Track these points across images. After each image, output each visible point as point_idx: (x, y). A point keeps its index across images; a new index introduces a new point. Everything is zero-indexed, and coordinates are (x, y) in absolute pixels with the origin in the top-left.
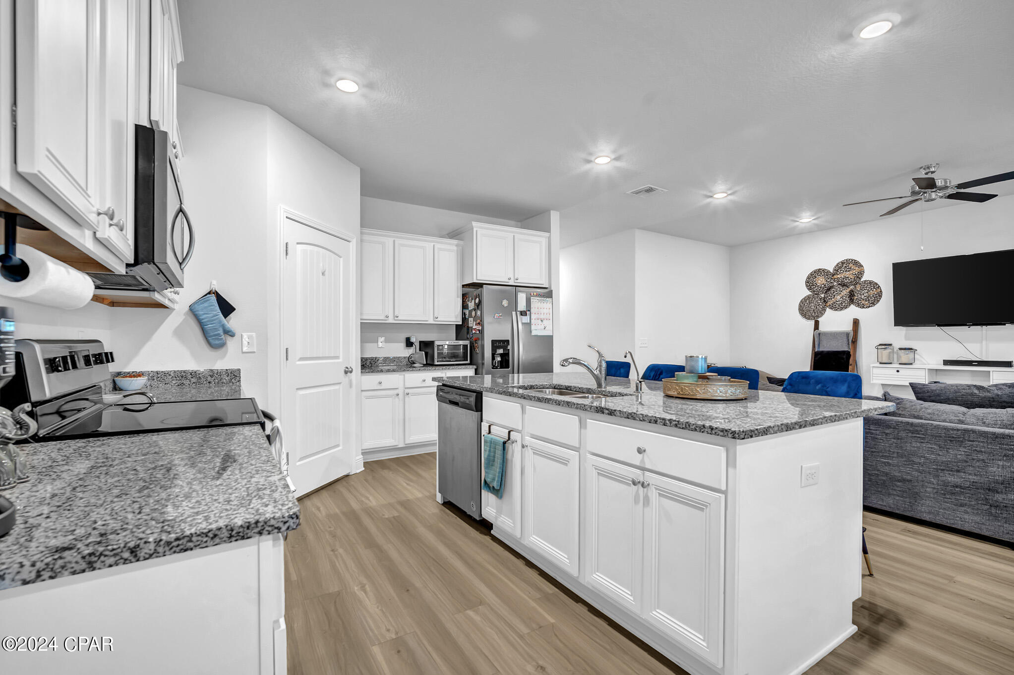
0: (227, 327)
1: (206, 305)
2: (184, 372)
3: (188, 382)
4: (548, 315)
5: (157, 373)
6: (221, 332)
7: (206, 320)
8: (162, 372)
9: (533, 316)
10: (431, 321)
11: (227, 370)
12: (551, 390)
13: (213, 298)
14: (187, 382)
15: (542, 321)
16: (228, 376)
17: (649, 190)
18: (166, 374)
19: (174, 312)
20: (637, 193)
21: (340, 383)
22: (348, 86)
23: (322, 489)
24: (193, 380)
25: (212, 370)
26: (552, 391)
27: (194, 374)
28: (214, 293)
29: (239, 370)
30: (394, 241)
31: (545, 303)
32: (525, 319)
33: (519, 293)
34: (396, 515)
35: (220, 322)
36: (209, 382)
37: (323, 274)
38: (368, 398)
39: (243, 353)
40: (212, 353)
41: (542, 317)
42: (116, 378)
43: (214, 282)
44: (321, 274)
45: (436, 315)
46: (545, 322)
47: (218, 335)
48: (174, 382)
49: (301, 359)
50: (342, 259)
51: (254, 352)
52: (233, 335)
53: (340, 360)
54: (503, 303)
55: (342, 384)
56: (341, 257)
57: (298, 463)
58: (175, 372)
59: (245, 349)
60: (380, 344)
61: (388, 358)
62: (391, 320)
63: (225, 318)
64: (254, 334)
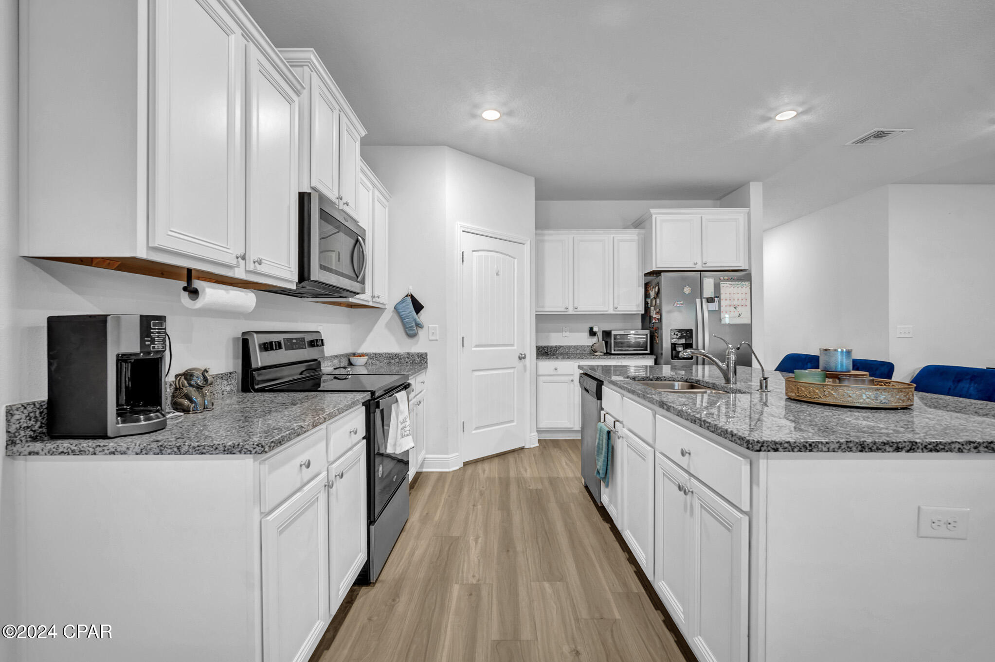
0: (417, 321)
1: (404, 304)
2: (391, 354)
3: (394, 362)
4: (744, 300)
5: (375, 354)
6: (414, 324)
7: (404, 315)
8: (379, 353)
9: (723, 303)
10: (611, 312)
11: (418, 353)
12: (680, 383)
13: (409, 299)
14: (393, 362)
15: (735, 308)
16: (419, 358)
17: (880, 135)
18: (380, 355)
19: (386, 310)
20: (863, 141)
21: (514, 367)
22: (491, 115)
23: (497, 456)
24: (397, 360)
25: (408, 353)
26: (682, 385)
27: (397, 356)
28: (409, 296)
29: (426, 354)
30: (574, 238)
31: (740, 288)
32: (713, 306)
33: (705, 278)
34: (539, 488)
35: (413, 317)
36: (407, 362)
37: (497, 274)
38: (543, 382)
39: (430, 340)
40: (409, 341)
41: (736, 303)
42: (350, 358)
43: (411, 287)
44: (495, 274)
45: (616, 305)
46: (739, 309)
47: (412, 327)
48: (385, 361)
49: (477, 346)
50: (516, 260)
51: (437, 340)
52: (422, 327)
53: (515, 348)
54: (685, 290)
55: (517, 368)
56: (515, 258)
57: (474, 432)
58: (386, 354)
59: (431, 338)
60: (565, 334)
61: (572, 346)
62: (571, 311)
63: (417, 314)
64: (437, 326)
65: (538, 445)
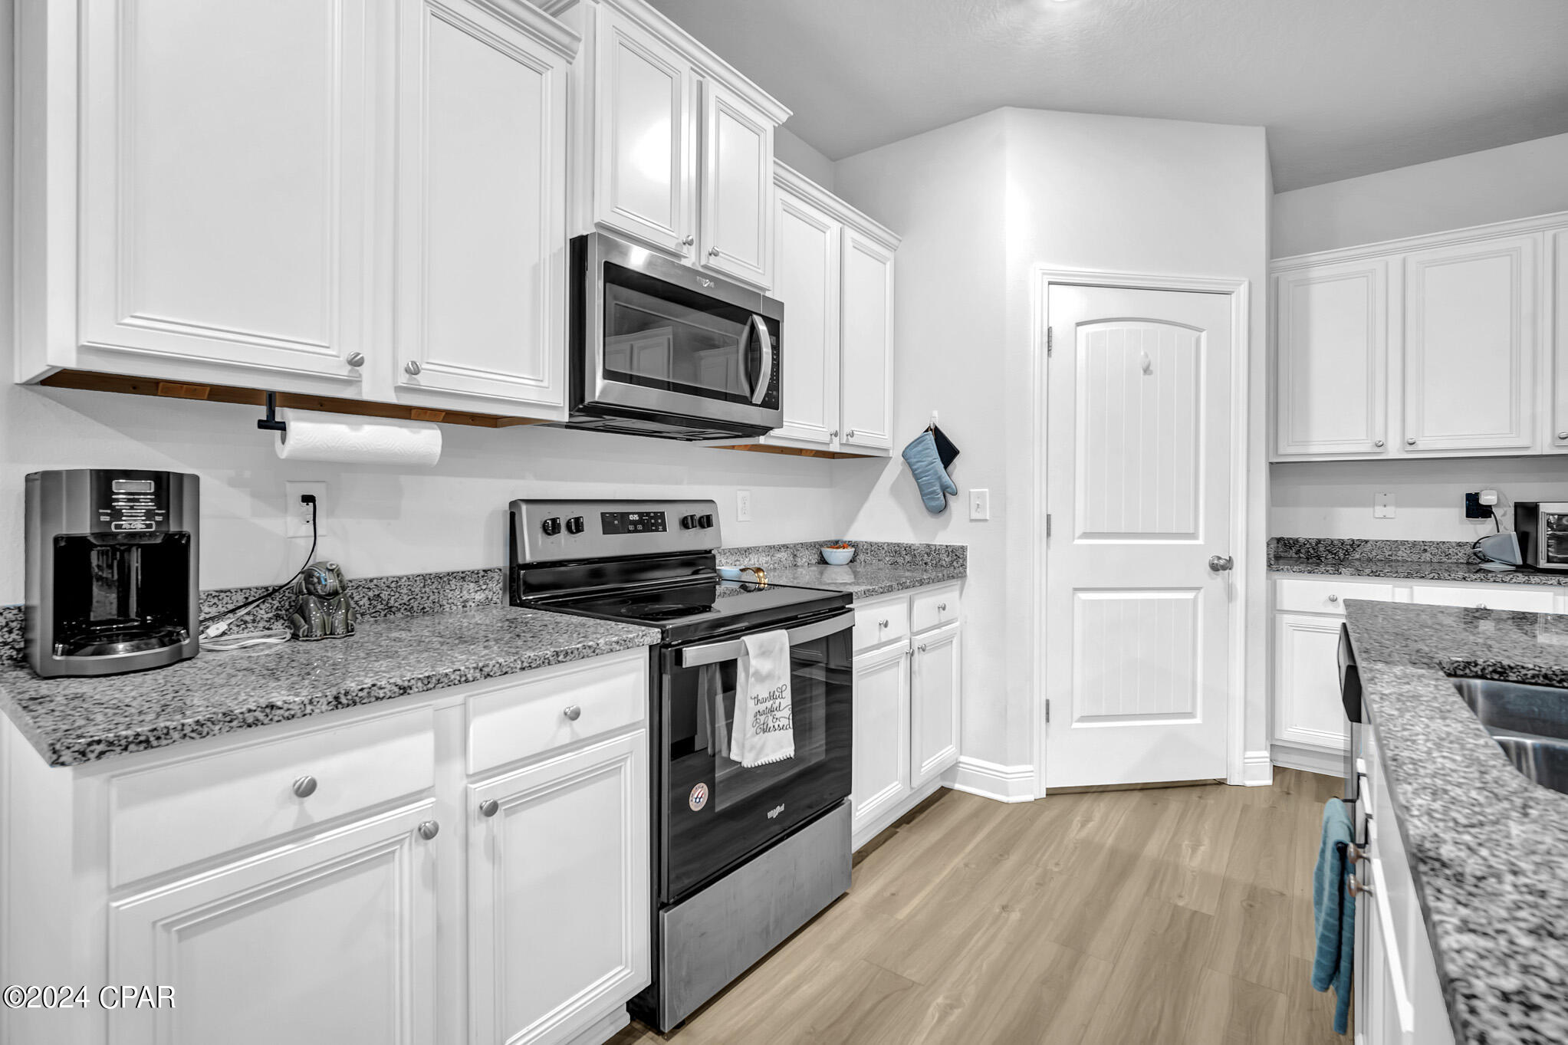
0: (944, 480)
1: (919, 448)
2: (898, 545)
3: (902, 561)
5: (871, 544)
6: (937, 488)
7: (920, 470)
8: (876, 543)
10: (1543, 449)
11: (947, 546)
13: (931, 436)
14: (900, 560)
16: (948, 556)
18: (879, 546)
19: (891, 462)
21: (1198, 589)
23: (1142, 789)
24: (908, 558)
25: (928, 546)
27: (909, 549)
28: (931, 430)
29: (963, 549)
34: (1206, 910)
35: (936, 473)
36: (926, 564)
37: (1147, 370)
38: (1298, 628)
39: (972, 521)
40: (932, 520)
42: (823, 549)
43: (935, 413)
44: (1142, 372)
45: (1562, 431)
47: (934, 492)
48: (887, 559)
49: (1086, 535)
50: (1204, 335)
51: (986, 520)
52: (955, 494)
53: (1200, 541)
55: (1202, 590)
56: (1201, 330)
57: (1076, 725)
58: (888, 544)
59: (974, 516)
60: (1380, 511)
61: (1403, 543)
62: (1394, 451)
63: (946, 467)
64: (987, 490)
65: (1270, 782)
